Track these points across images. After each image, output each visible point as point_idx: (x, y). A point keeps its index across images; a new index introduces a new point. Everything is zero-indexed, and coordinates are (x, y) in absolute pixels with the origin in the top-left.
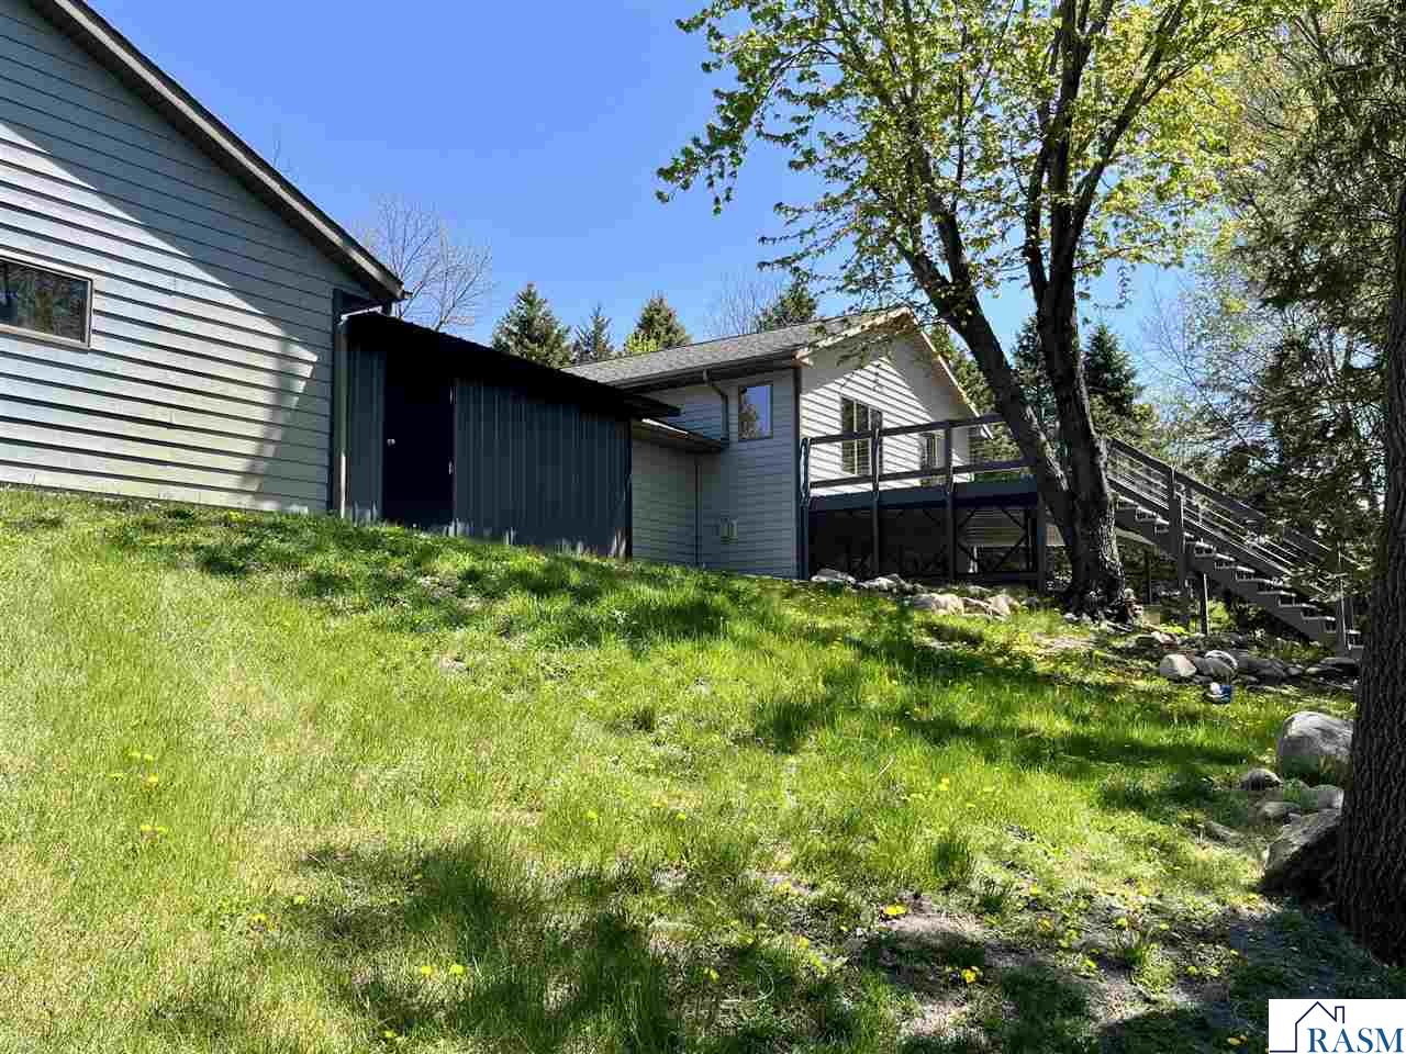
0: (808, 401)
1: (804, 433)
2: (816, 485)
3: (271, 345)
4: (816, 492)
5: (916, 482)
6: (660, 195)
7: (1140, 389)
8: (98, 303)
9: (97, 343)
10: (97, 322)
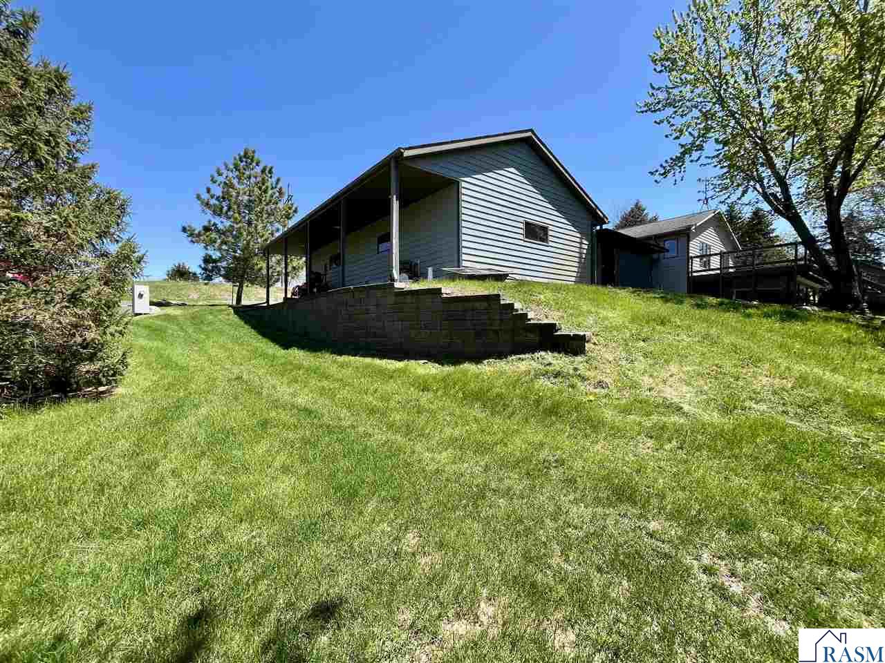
0: (692, 244)
1: (691, 255)
2: (695, 272)
3: (578, 240)
4: (695, 274)
5: (719, 272)
6: (656, 181)
7: (774, 230)
8: (550, 233)
9: (551, 244)
10: (550, 238)
